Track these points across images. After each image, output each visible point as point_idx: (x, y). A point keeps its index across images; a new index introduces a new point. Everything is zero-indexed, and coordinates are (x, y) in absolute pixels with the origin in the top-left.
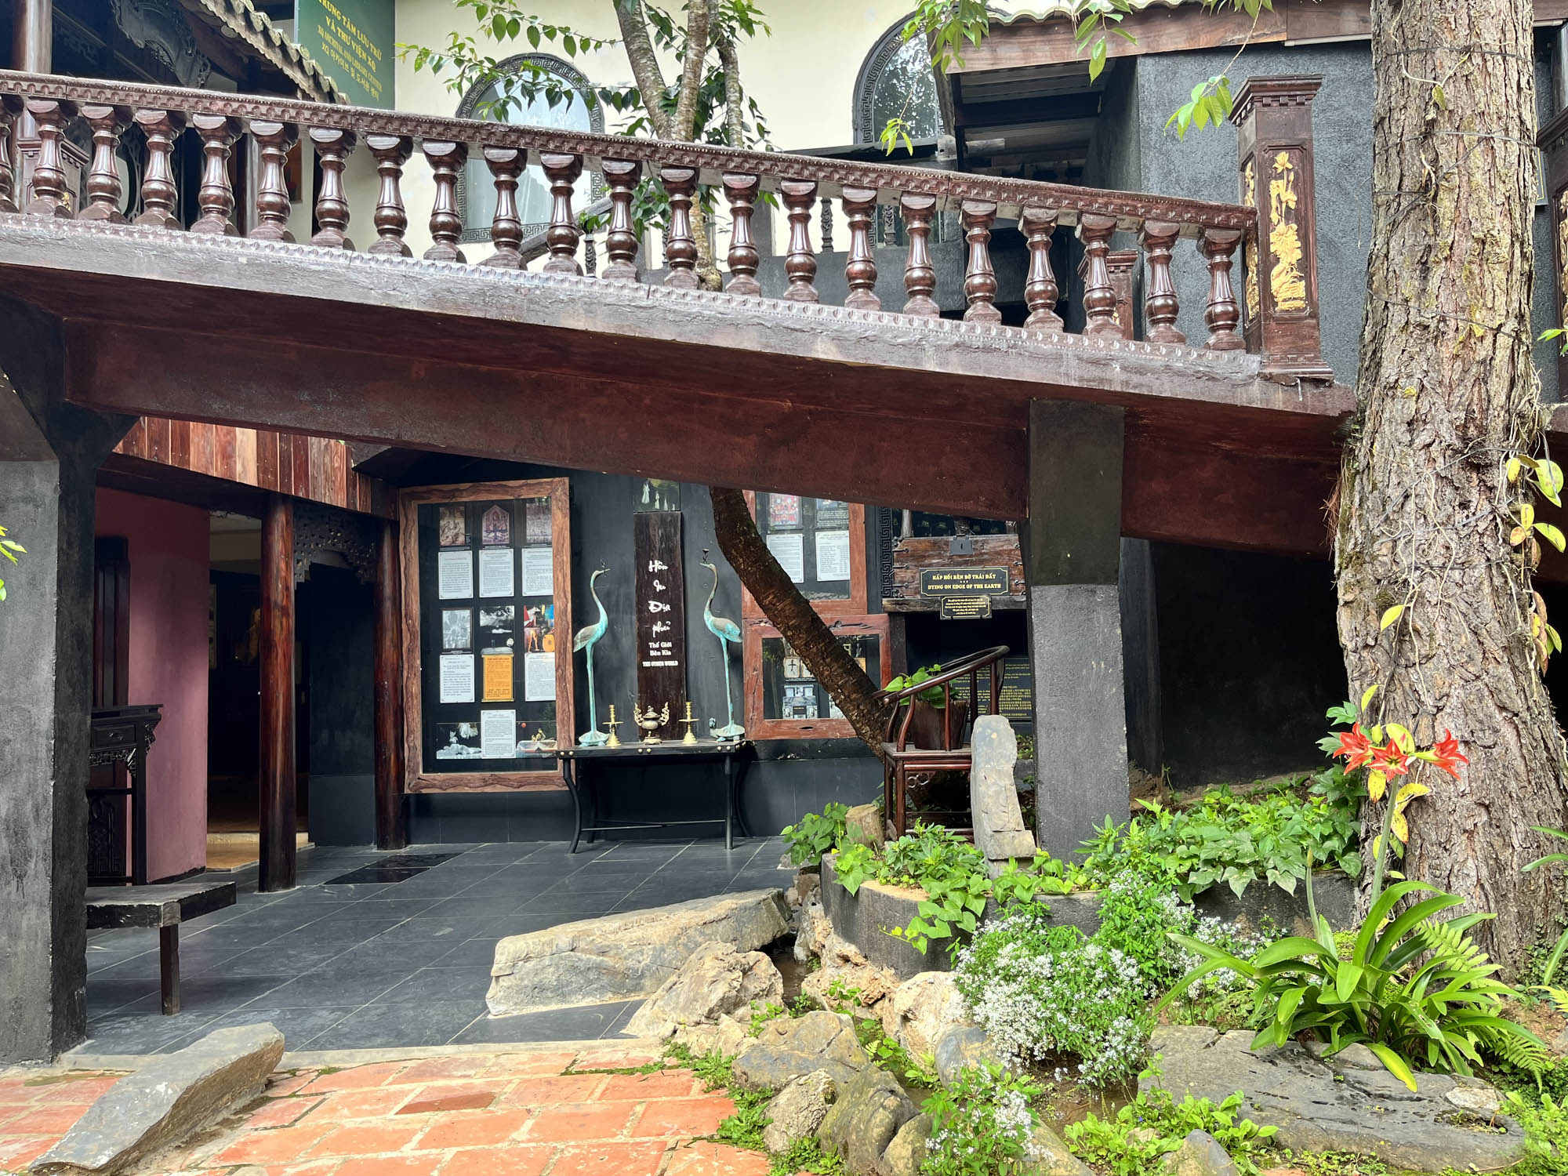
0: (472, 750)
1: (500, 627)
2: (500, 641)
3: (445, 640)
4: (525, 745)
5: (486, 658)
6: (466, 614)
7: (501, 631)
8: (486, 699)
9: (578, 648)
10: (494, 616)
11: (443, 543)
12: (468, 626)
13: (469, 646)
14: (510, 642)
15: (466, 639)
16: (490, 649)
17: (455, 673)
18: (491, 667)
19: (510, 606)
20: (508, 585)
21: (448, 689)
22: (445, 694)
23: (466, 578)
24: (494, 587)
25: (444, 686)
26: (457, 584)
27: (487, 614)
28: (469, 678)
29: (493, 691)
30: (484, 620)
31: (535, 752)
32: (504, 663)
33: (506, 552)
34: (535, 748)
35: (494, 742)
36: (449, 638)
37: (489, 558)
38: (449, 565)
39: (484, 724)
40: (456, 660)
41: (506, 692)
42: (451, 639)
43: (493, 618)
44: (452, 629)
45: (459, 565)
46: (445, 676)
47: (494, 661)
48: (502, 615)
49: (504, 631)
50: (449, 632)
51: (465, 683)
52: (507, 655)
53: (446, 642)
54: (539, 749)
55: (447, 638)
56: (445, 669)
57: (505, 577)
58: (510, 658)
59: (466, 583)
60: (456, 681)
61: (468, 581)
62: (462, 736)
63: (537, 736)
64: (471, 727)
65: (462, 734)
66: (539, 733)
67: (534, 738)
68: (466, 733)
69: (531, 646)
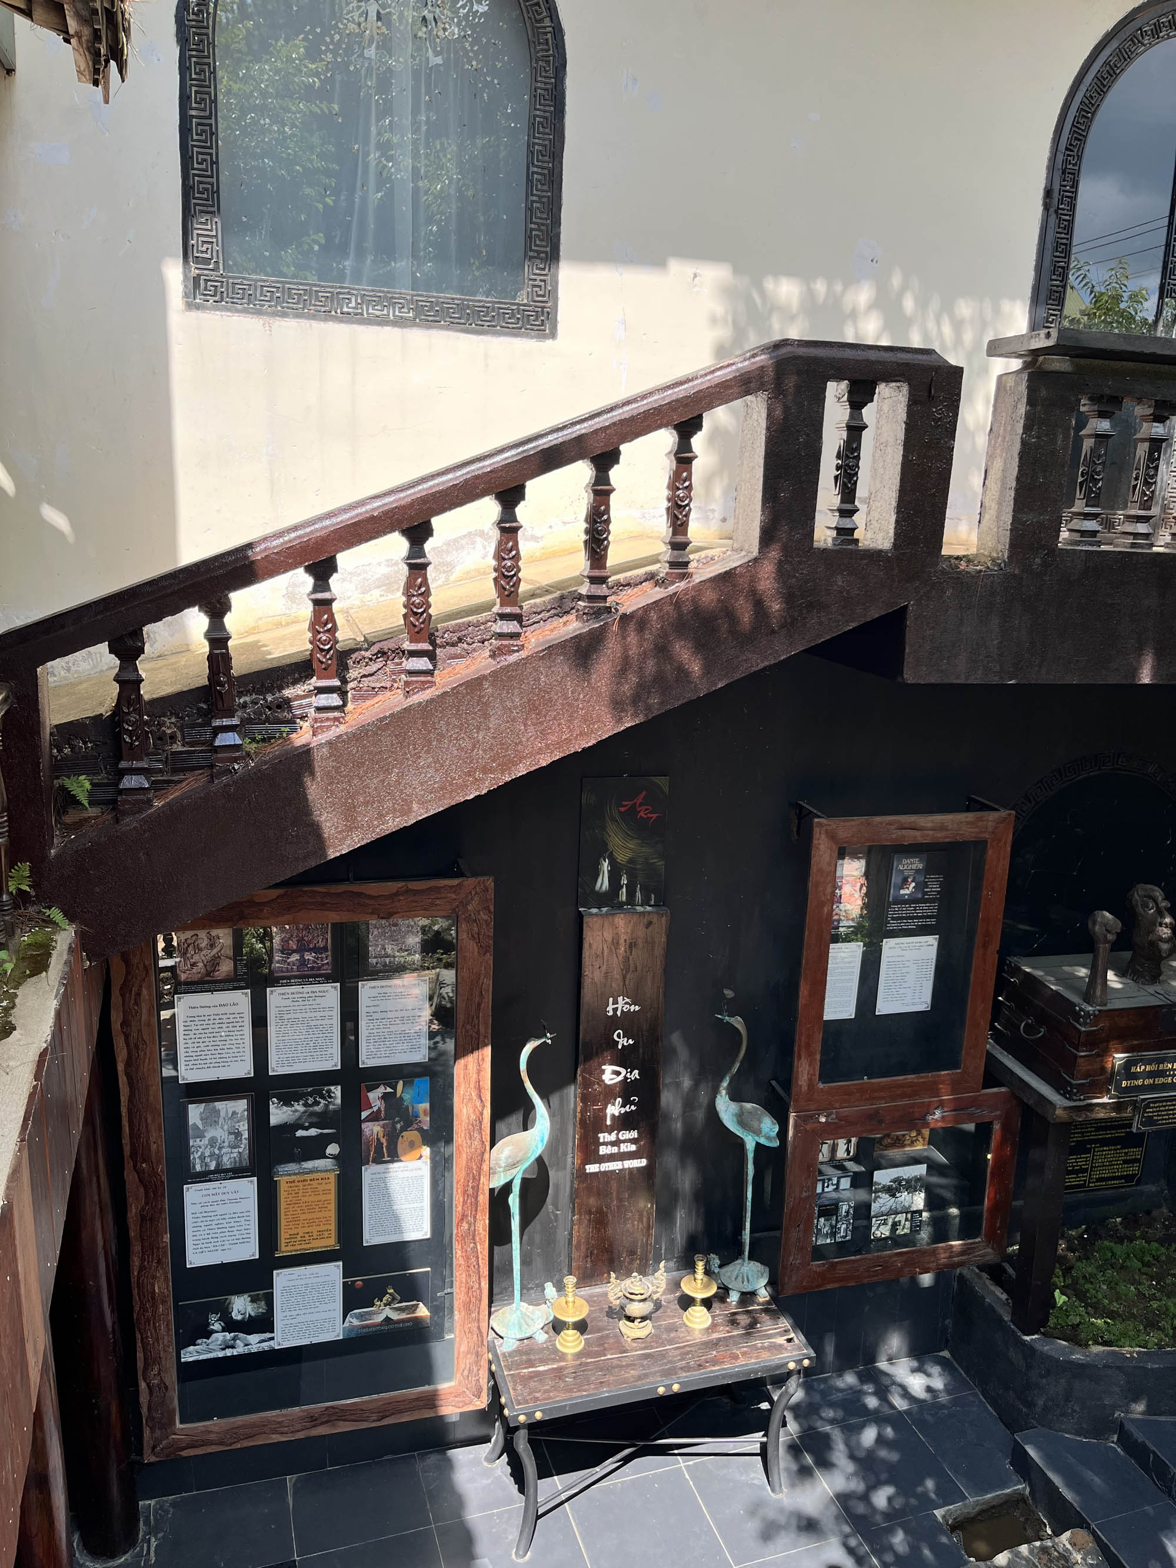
0: (254, 1339)
1: (312, 1125)
2: (314, 1149)
4: (360, 1317)
5: (282, 1181)
6: (241, 1106)
7: (313, 1132)
8: (285, 1249)
9: (500, 1182)
10: (299, 1107)
11: (183, 977)
12: (244, 1127)
13: (246, 1162)
15: (241, 1150)
16: (291, 1164)
17: (215, 1214)
18: (294, 1195)
19: (332, 1088)
20: (330, 1051)
21: (204, 1241)
22: (198, 1251)
23: (237, 1042)
24: (300, 1055)
25: (195, 1238)
26: (217, 1052)
27: (284, 1104)
28: (247, 1218)
29: (299, 1237)
30: (277, 1114)
31: (381, 1324)
32: (320, 1188)
33: (325, 989)
34: (379, 1318)
35: (300, 1319)
36: (203, 1153)
37: (288, 1002)
38: (201, 1018)
39: (279, 1292)
40: (217, 1191)
41: (326, 1234)
42: (207, 1154)
43: (296, 1111)
44: (209, 1135)
45: (221, 1016)
46: (195, 1220)
47: (301, 1184)
48: (317, 1103)
49: (320, 1131)
50: (202, 1142)
51: (239, 1228)
52: (326, 1171)
53: (197, 1161)
54: (388, 1319)
55: (199, 1153)
56: (197, 1209)
57: (321, 1035)
58: (332, 1177)
59: (238, 1050)
60: (219, 1226)
61: (242, 1046)
62: (235, 1318)
63: (385, 1298)
64: (252, 1301)
65: (233, 1314)
66: (390, 1294)
67: (379, 1303)
68: (243, 1312)
69: (375, 1152)
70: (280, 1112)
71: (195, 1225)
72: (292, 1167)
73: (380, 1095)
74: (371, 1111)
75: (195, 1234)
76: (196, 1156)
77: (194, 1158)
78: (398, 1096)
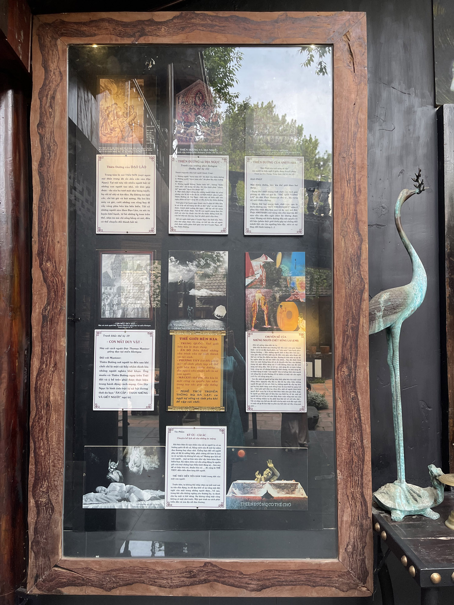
0: (147, 494)
1: (203, 286)
2: (204, 309)
3: (105, 303)
4: (243, 488)
5: (177, 337)
6: (144, 260)
7: (204, 292)
8: (176, 406)
9: (380, 326)
10: (192, 267)
11: (104, 139)
13: (147, 315)
14: (220, 311)
15: (143, 302)
16: (185, 321)
17: (119, 360)
18: (186, 352)
19: (221, 252)
20: (220, 217)
21: (109, 386)
22: (103, 395)
23: (144, 201)
24: (195, 218)
25: (101, 382)
26: (127, 209)
27: (180, 263)
28: (146, 369)
29: (189, 394)
30: (174, 272)
31: (261, 500)
32: (210, 348)
33: (217, 160)
34: (260, 493)
35: (189, 481)
36: (112, 301)
37: (185, 169)
38: (115, 177)
39: (170, 449)
40: (122, 338)
41: (213, 395)
42: (115, 302)
43: (190, 271)
44: (117, 285)
45: (131, 177)
46: (102, 364)
47: (193, 342)
48: (207, 265)
49: (209, 292)
50: (112, 291)
51: (139, 378)
52: (214, 331)
53: (107, 308)
54: (267, 495)
55: (109, 301)
56: (104, 353)
57: (213, 202)
58: (220, 337)
59: (144, 209)
60: (122, 373)
61: (147, 205)
62: (131, 469)
63: (265, 472)
64: (147, 454)
65: (130, 465)
66: (270, 469)
67: (259, 477)
68: (138, 464)
69: (257, 319)
70: (177, 270)
71: (102, 369)
72: (184, 324)
73: (262, 265)
74: (254, 278)
75: (101, 377)
76: (106, 303)
77: (105, 305)
78: (277, 266)
